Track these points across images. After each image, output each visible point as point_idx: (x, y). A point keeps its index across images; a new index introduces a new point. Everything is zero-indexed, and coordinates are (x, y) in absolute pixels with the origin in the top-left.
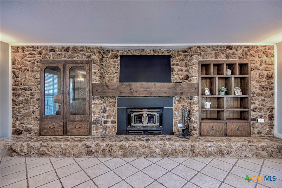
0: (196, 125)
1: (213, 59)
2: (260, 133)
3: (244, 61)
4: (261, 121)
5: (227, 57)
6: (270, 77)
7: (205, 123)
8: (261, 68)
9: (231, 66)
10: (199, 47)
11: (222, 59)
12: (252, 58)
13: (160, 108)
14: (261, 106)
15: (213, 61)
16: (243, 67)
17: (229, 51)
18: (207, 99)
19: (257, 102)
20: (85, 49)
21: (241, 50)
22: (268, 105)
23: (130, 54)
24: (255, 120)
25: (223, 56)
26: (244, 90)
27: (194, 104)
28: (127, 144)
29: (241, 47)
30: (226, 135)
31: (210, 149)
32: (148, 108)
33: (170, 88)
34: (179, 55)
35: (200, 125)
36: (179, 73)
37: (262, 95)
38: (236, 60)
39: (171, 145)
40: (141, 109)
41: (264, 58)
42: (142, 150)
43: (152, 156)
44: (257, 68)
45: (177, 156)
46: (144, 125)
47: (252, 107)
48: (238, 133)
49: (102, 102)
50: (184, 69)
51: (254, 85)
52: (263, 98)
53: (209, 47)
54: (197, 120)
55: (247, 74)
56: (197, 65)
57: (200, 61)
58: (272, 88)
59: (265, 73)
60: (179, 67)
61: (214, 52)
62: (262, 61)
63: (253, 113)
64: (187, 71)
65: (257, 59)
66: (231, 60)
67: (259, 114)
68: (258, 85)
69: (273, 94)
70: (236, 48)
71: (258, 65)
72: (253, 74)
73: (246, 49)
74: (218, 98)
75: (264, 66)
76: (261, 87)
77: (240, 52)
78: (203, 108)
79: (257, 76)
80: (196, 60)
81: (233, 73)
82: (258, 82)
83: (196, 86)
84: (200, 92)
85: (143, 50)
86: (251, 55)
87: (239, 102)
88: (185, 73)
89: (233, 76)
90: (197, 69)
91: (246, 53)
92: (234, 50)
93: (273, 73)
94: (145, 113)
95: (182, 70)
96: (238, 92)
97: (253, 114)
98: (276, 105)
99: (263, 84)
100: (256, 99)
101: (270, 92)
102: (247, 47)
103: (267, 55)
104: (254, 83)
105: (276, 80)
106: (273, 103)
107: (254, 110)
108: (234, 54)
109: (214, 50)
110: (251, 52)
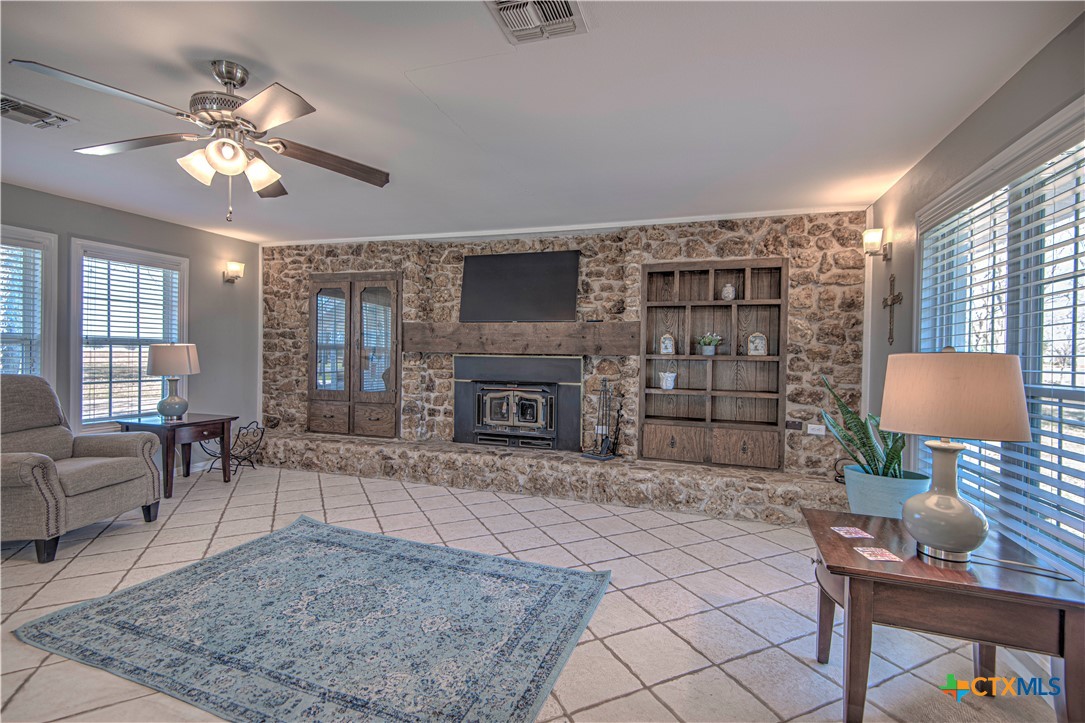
0: (631, 431)
1: (682, 259)
2: (812, 463)
3: (771, 260)
4: (814, 429)
5: (721, 251)
6: (851, 305)
7: (652, 426)
8: (823, 278)
10: (643, 229)
11: (707, 256)
12: (796, 251)
13: (549, 384)
14: (818, 389)
15: (679, 264)
17: (730, 234)
19: (806, 376)
20: (391, 248)
21: (764, 230)
22: (844, 386)
23: (488, 252)
24: (799, 426)
25: (712, 249)
27: (628, 375)
28: (460, 458)
29: (762, 222)
30: (708, 461)
31: (642, 487)
32: (521, 384)
33: (570, 336)
34: (603, 248)
35: (642, 431)
36: (605, 294)
37: (824, 357)
39: (551, 468)
40: (505, 383)
41: (835, 248)
42: (489, 476)
43: (509, 490)
44: (807, 279)
45: (563, 496)
46: (510, 423)
47: (790, 388)
48: (745, 459)
49: (425, 366)
50: (616, 284)
51: (799, 327)
52: (829, 364)
53: (671, 227)
54: (635, 418)
55: (779, 295)
56: (638, 276)
57: (645, 266)
58: (857, 337)
59: (838, 291)
60: (604, 280)
61: (683, 241)
62: (824, 257)
63: (790, 407)
64: (623, 288)
65: (810, 251)
66: (731, 259)
67: (812, 409)
68: (812, 329)
69: (858, 355)
70: (750, 225)
71: (814, 270)
72: (794, 294)
73: (779, 227)
75: (835, 271)
76: (823, 334)
77: (758, 236)
78: (652, 386)
79: (813, 302)
80: (637, 262)
82: (812, 318)
83: (636, 329)
84: (643, 346)
85: (517, 241)
86: (793, 244)
87: (774, 375)
88: (617, 296)
89: (734, 303)
90: (638, 285)
91: (776, 238)
92: (741, 232)
93: (860, 293)
94: (514, 395)
95: (610, 288)
96: (758, 347)
97: (791, 409)
98: (866, 387)
99: (829, 323)
100: (807, 369)
101: (849, 348)
102: (779, 221)
103: (842, 241)
104: (800, 323)
105: (868, 313)
106: (858, 380)
107: (794, 399)
108: (741, 241)
109: (683, 235)
110: (792, 234)
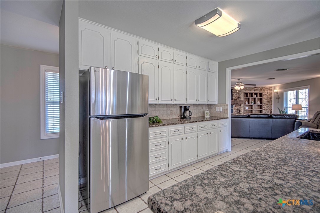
1: (249, 91)
3: (261, 92)
5: (254, 90)
6: (271, 98)
8: (267, 94)
9: (256, 94)
11: (252, 91)
12: (264, 91)
14: (267, 109)
15: (249, 92)
16: (261, 95)
17: (255, 88)
18: (247, 106)
19: (266, 107)
21: (260, 88)
22: (270, 108)
25: (253, 90)
26: (261, 103)
27: (241, 107)
29: (260, 87)
36: (236, 96)
37: (268, 104)
38: (258, 92)
41: (269, 91)
44: (265, 95)
47: (264, 109)
51: (265, 101)
52: (268, 105)
53: (247, 87)
55: (262, 97)
56: (243, 93)
57: (244, 92)
58: (271, 102)
59: (269, 96)
60: (235, 94)
61: (249, 89)
62: (268, 92)
63: (264, 111)
64: (239, 95)
65: (266, 91)
66: (256, 92)
67: (266, 111)
68: (266, 101)
69: (272, 104)
71: (266, 93)
72: (264, 97)
73: (262, 88)
74: (251, 106)
75: (269, 94)
76: (267, 102)
77: (259, 89)
78: (245, 109)
79: (266, 98)
81: (257, 96)
82: (266, 100)
83: (242, 101)
84: (244, 103)
86: (264, 90)
87: (260, 107)
88: (238, 96)
89: (256, 98)
90: (243, 95)
91: (262, 89)
92: (257, 88)
93: (272, 97)
95: (237, 95)
96: (259, 103)
98: (273, 108)
99: (268, 100)
100: (265, 106)
101: (271, 103)
102: (262, 87)
103: (270, 90)
104: (265, 100)
105: (273, 99)
106: (272, 107)
107: (264, 110)
108: (257, 89)
109: (249, 88)
110: (264, 89)
